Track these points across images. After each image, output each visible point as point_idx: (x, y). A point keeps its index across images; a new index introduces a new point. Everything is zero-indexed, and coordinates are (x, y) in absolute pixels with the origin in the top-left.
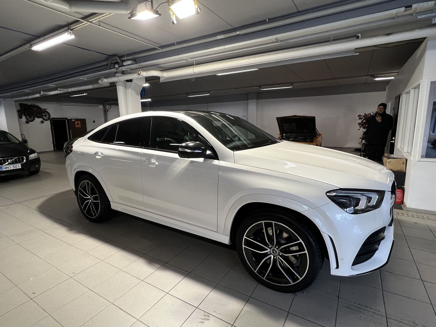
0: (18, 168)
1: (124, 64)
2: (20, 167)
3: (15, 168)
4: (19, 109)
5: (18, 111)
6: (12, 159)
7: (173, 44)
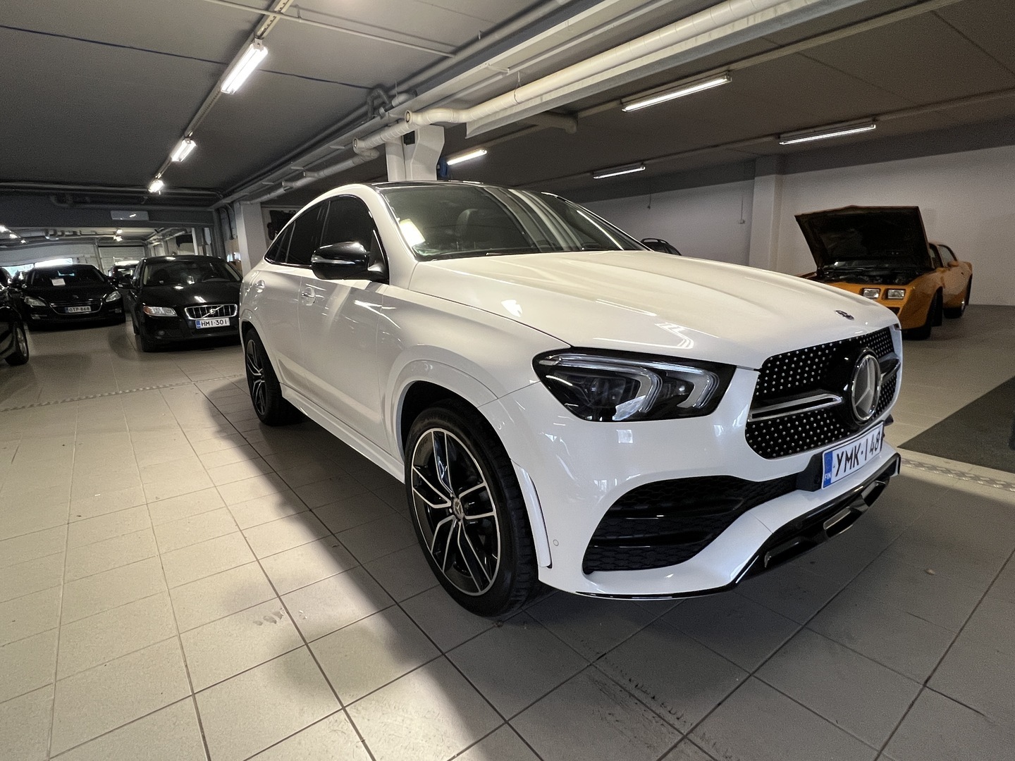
0: (224, 325)
1: (394, 103)
2: (228, 324)
3: (220, 325)
4: (270, 221)
5: (269, 225)
6: (215, 307)
7: (475, 40)
